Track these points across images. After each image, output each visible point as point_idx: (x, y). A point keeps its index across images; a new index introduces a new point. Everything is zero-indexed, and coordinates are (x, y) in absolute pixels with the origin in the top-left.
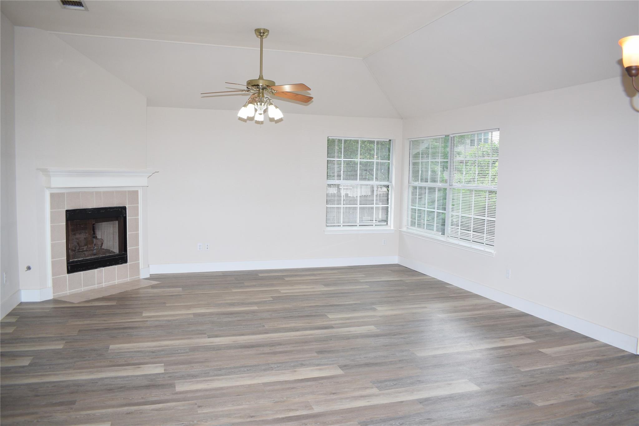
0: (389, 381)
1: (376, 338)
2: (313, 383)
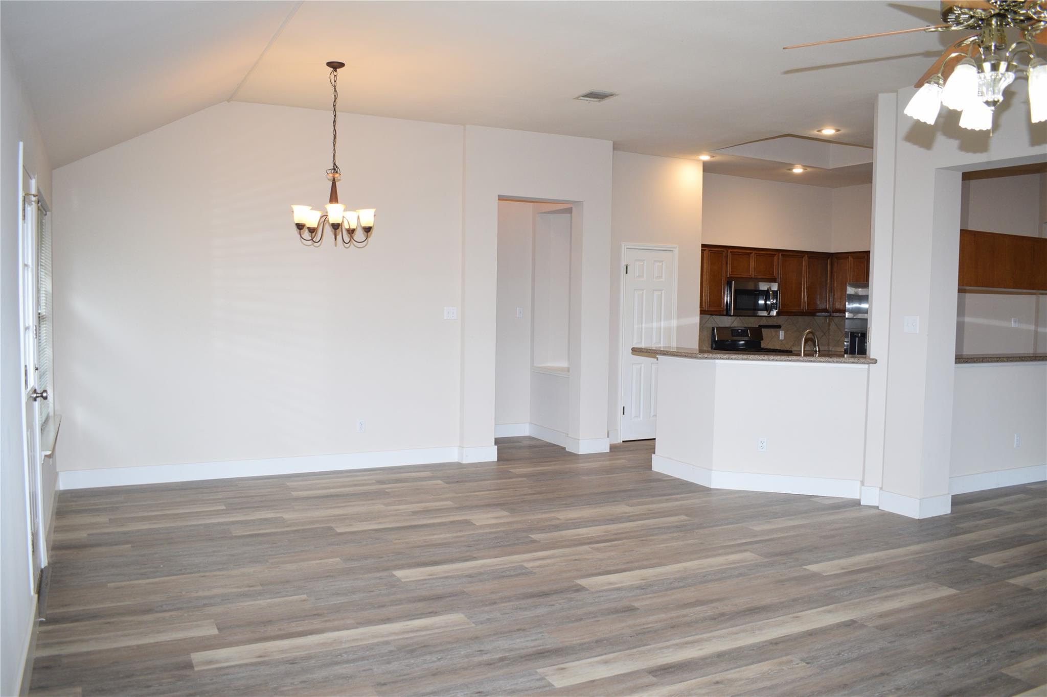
0: (512, 576)
1: (541, 647)
2: (609, 569)
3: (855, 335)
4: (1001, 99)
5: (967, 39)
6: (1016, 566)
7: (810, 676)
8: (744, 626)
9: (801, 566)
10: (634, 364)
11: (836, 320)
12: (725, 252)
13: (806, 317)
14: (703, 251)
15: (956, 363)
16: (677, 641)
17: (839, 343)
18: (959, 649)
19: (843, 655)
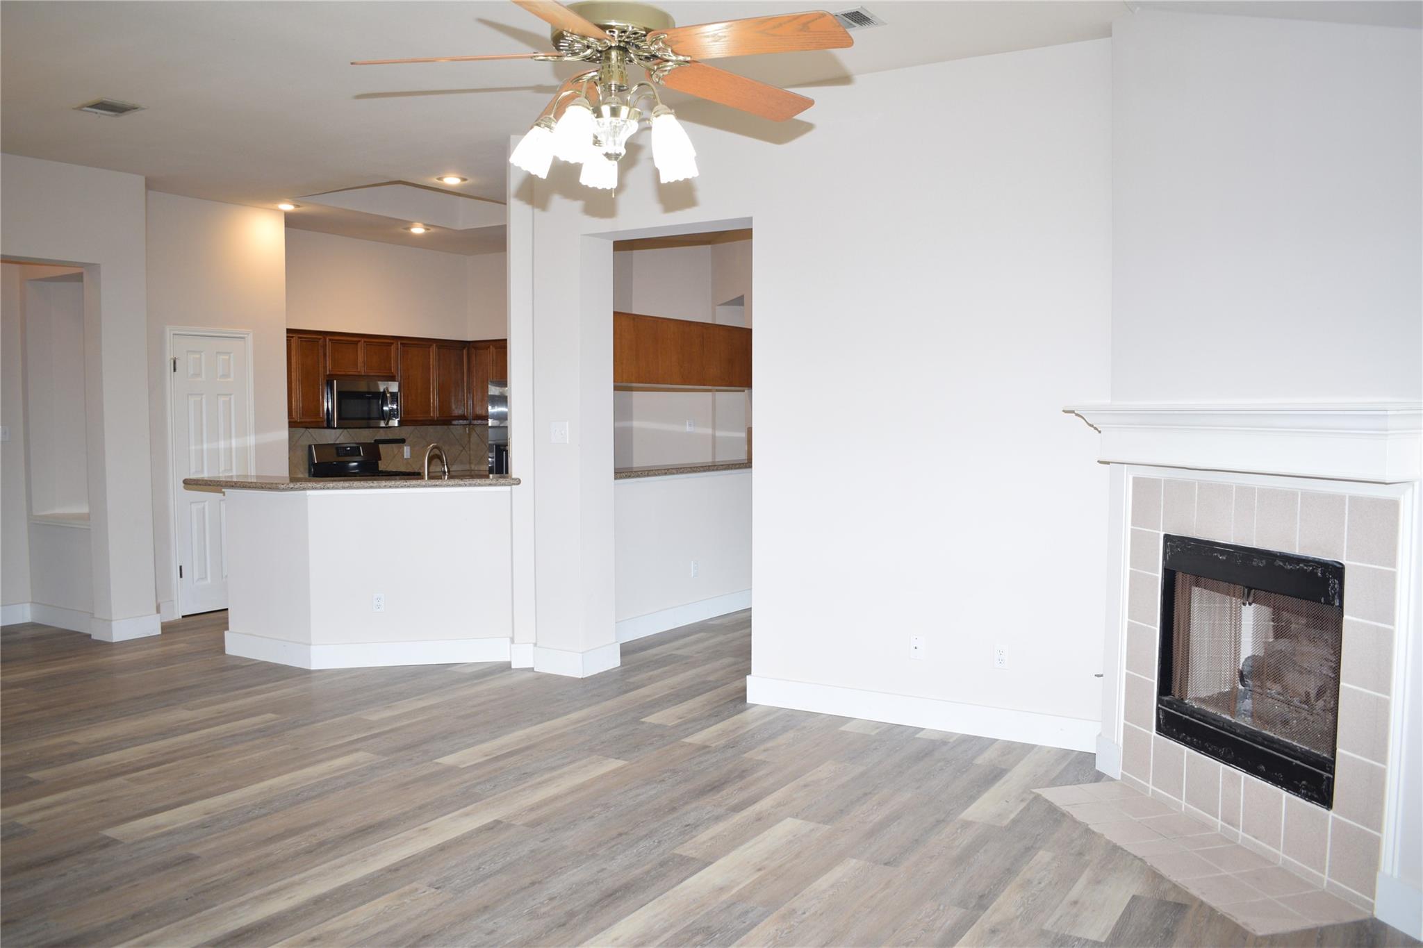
1: (44, 942)
3: (502, 448)
4: (623, 152)
5: (585, 74)
6: (694, 720)
7: (441, 904)
8: (353, 854)
9: (431, 760)
10: (193, 503)
11: (478, 429)
12: (322, 340)
13: (439, 426)
14: (289, 339)
15: (615, 479)
16: (257, 893)
17: (482, 460)
18: (626, 833)
19: (484, 869)
